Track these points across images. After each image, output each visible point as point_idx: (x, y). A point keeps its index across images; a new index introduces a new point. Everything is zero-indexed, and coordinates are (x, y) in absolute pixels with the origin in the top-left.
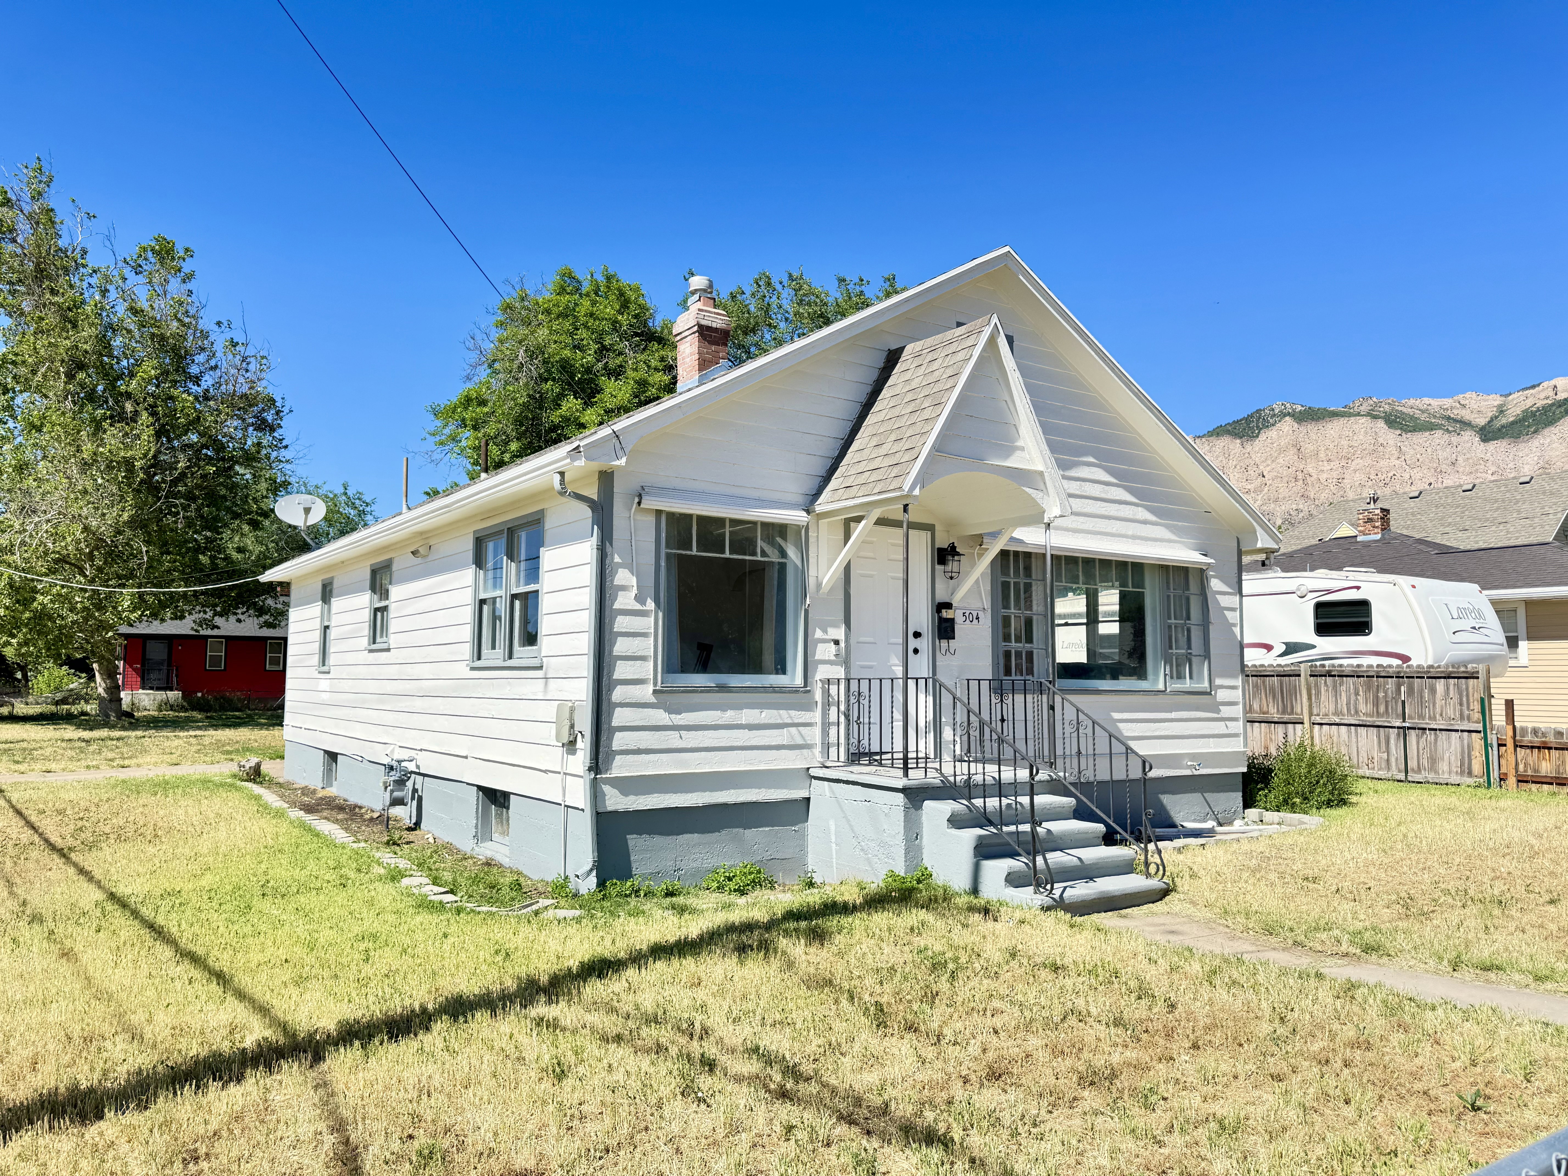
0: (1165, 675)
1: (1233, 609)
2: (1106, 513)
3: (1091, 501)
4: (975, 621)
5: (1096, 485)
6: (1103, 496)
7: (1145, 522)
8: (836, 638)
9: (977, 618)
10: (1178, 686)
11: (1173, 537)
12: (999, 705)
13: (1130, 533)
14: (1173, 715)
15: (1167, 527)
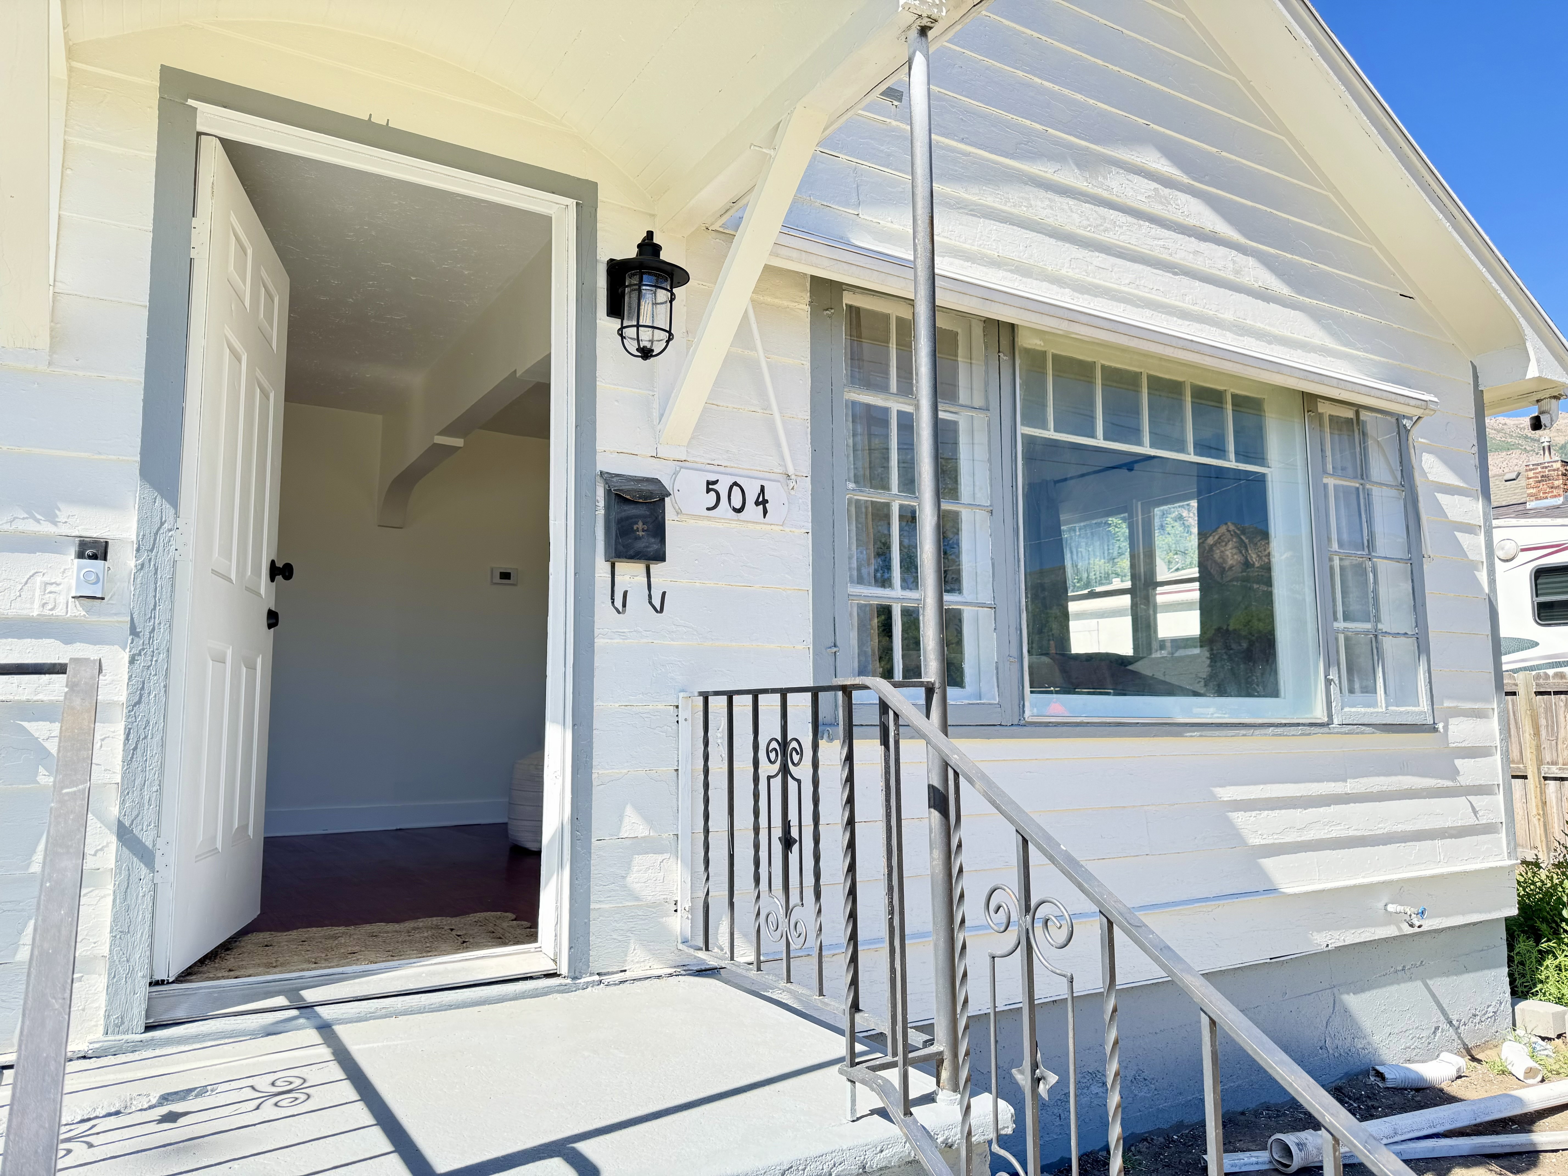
0: (1328, 682)
1: (1469, 529)
2: (1165, 256)
3: (1122, 218)
4: (753, 511)
5: (1136, 179)
6: (1157, 209)
7: (1264, 296)
8: (95, 531)
9: (761, 501)
10: (1357, 711)
11: (1331, 343)
12: (777, 783)
13: (1228, 316)
14: (1351, 786)
15: (1316, 315)
